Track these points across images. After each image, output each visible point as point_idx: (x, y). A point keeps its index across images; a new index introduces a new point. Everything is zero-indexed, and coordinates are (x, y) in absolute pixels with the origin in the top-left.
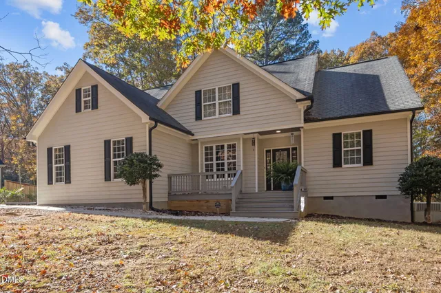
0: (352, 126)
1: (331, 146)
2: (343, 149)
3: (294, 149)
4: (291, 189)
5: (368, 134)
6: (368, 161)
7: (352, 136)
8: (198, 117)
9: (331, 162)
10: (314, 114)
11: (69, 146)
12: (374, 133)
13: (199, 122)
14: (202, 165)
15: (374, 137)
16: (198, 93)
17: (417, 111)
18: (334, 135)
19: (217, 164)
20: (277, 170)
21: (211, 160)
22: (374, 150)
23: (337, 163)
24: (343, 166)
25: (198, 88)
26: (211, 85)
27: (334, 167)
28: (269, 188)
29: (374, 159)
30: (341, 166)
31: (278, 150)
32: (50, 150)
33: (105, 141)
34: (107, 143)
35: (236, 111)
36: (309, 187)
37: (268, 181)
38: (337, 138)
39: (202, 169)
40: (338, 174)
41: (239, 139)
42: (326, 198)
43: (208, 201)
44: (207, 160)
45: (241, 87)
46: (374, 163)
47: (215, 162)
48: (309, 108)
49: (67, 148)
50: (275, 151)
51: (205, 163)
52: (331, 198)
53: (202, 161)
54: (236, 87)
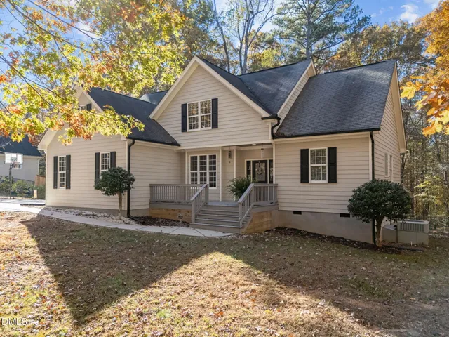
0: (319, 144)
1: (299, 161)
2: (310, 165)
5: (332, 152)
6: (333, 178)
7: (318, 152)
8: (184, 129)
9: (299, 177)
11: (70, 156)
12: (338, 151)
13: (185, 134)
14: (188, 173)
15: (338, 155)
16: (184, 106)
17: (374, 132)
18: (302, 150)
19: (201, 173)
21: (196, 169)
22: (338, 168)
23: (304, 179)
24: (311, 182)
25: (184, 102)
26: (194, 99)
27: (301, 182)
29: (338, 177)
30: (308, 182)
31: (257, 162)
32: (55, 158)
33: (96, 154)
34: (97, 155)
35: (215, 126)
36: (280, 201)
38: (304, 153)
39: (188, 180)
40: (306, 189)
41: (219, 151)
42: (295, 212)
43: (180, 211)
44: (192, 169)
45: (219, 102)
46: (338, 181)
47: (199, 171)
49: (68, 158)
50: (254, 162)
51: (190, 172)
52: (299, 213)
53: (188, 170)
54: (215, 102)
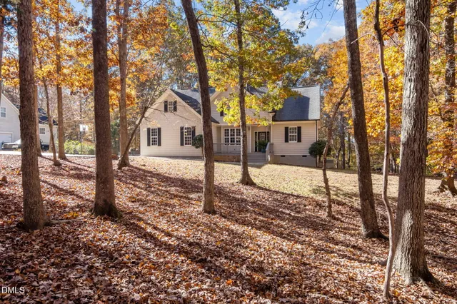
0: (293, 125)
1: (284, 132)
2: (289, 134)
3: (268, 132)
4: (265, 152)
5: (299, 128)
6: (299, 140)
7: (293, 128)
8: (222, 115)
9: (284, 140)
10: (277, 118)
11: (160, 128)
12: (302, 128)
13: (222, 117)
14: (223, 138)
15: (302, 130)
18: (285, 128)
20: (260, 143)
21: (228, 136)
22: (302, 136)
23: (287, 141)
24: (289, 142)
27: (285, 142)
28: (256, 151)
29: (302, 139)
31: (261, 132)
32: (149, 129)
33: (181, 127)
34: (182, 129)
36: (274, 151)
37: (256, 148)
38: (287, 129)
39: (223, 141)
40: (287, 145)
42: (282, 156)
43: (229, 156)
44: (226, 136)
46: (302, 141)
47: (230, 137)
48: (275, 116)
50: (259, 133)
52: (284, 156)
53: (223, 136)
